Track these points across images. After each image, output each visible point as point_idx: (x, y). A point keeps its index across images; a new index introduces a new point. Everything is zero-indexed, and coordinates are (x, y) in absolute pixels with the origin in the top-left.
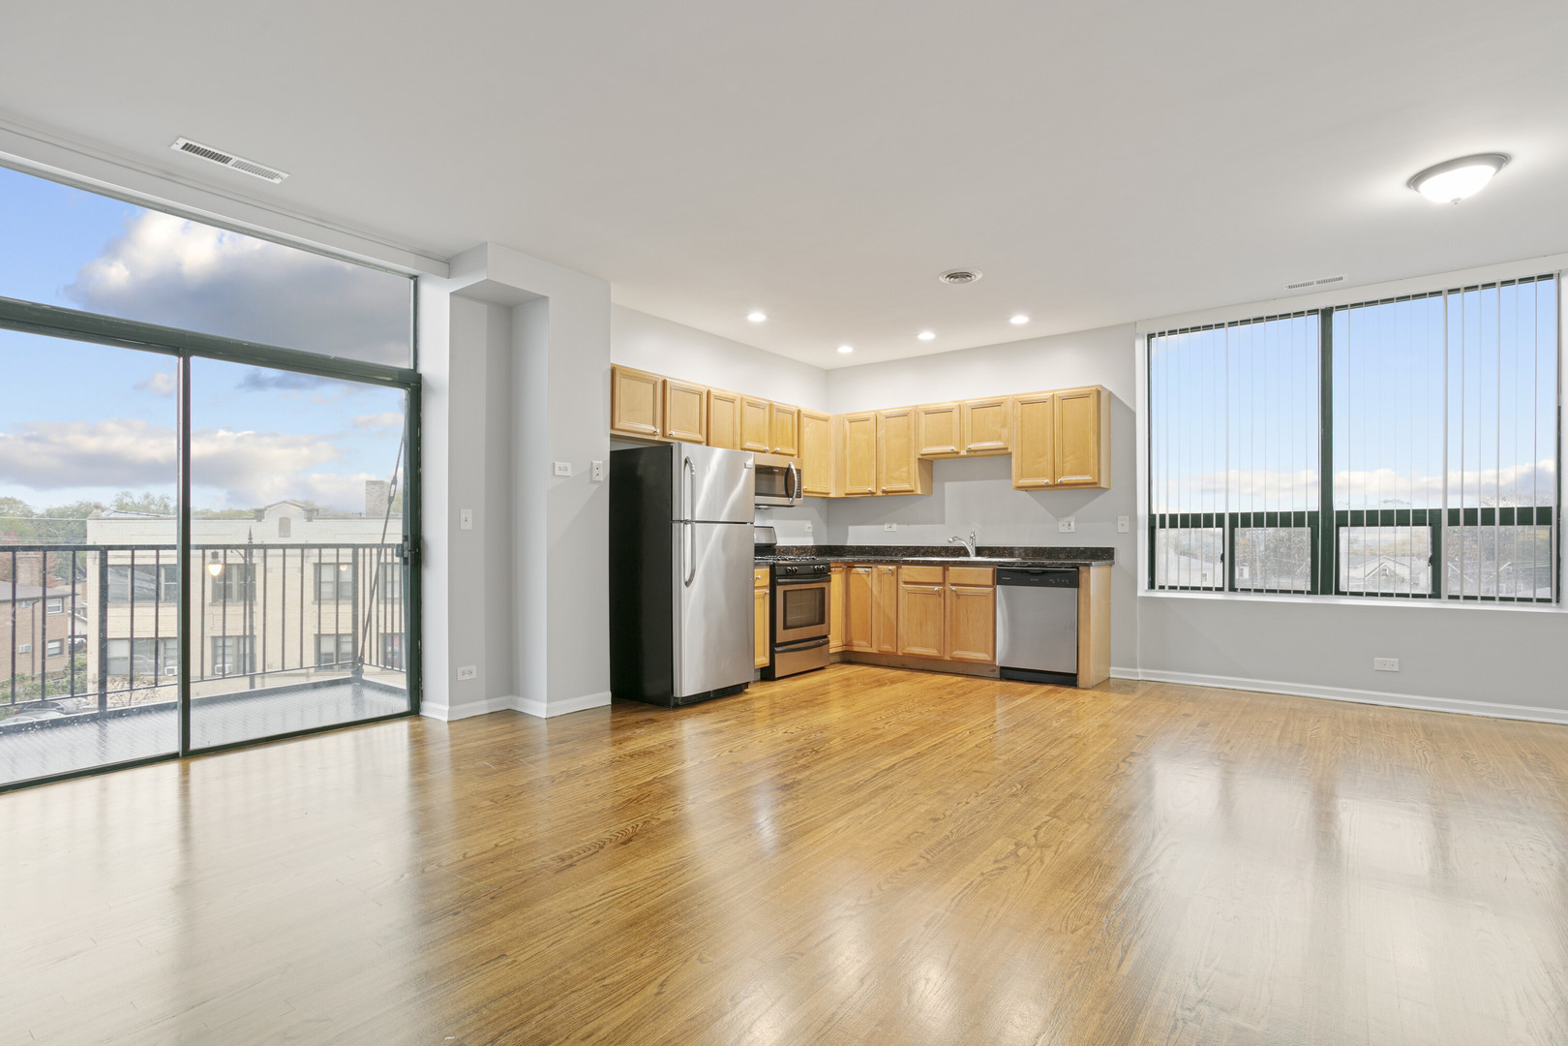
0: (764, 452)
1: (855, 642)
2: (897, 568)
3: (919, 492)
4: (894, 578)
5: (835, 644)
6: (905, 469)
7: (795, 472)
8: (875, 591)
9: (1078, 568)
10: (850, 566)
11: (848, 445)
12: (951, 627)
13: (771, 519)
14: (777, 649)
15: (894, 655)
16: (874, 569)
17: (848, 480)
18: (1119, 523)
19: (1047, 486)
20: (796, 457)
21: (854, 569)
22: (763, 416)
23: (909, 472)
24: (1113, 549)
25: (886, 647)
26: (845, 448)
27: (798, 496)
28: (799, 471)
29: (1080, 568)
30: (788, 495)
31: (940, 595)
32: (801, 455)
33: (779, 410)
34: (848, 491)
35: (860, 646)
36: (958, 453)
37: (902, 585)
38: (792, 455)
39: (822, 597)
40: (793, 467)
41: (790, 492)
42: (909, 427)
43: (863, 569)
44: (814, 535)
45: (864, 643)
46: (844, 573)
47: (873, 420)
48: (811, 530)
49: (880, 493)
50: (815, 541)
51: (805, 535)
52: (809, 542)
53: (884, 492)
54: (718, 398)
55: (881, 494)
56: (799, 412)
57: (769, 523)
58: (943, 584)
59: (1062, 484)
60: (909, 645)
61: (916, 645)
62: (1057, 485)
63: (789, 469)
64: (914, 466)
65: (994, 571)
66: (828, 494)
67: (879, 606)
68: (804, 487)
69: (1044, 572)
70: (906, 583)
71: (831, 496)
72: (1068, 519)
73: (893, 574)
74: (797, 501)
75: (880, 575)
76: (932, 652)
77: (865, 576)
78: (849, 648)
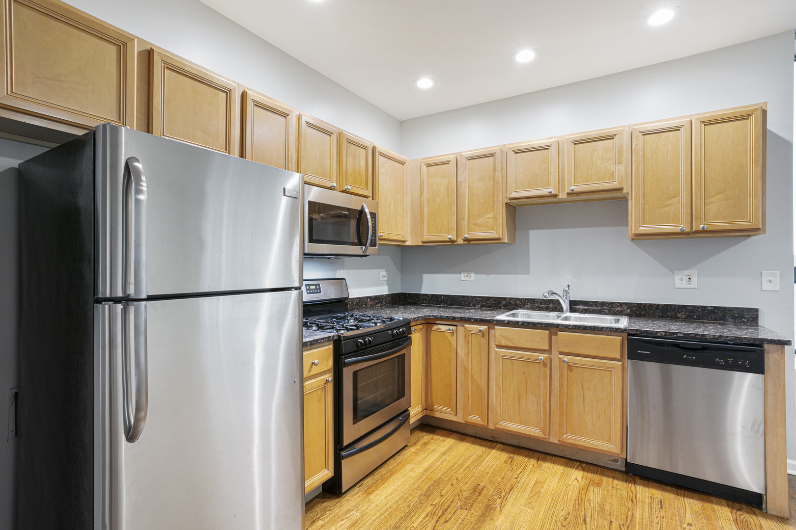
0: (331, 188)
1: (436, 407)
2: (489, 328)
3: (506, 241)
4: (484, 341)
5: (415, 413)
6: (491, 215)
7: (369, 216)
8: (461, 353)
9: (761, 346)
10: (429, 322)
11: (425, 191)
12: (561, 405)
13: (343, 269)
14: (343, 453)
15: (485, 428)
16: (460, 328)
17: (425, 227)
18: (765, 279)
19: (682, 233)
20: (370, 199)
21: (436, 327)
22: (328, 144)
23: (495, 218)
24: (756, 310)
25: (475, 419)
26: (422, 194)
27: (373, 244)
28: (373, 215)
29: (766, 346)
30: (361, 242)
31: (545, 365)
32: (376, 197)
33: (350, 142)
34: (425, 239)
35: (443, 412)
36: (555, 196)
37: (494, 349)
38: (366, 197)
39: (401, 366)
40: (367, 211)
41: (363, 240)
42: (495, 169)
43: (447, 327)
44: (389, 283)
45: (449, 410)
46: (424, 330)
47: (453, 163)
48: (385, 279)
49: (460, 241)
50: (389, 290)
51: (380, 284)
52: (384, 290)
53: (466, 240)
54: (258, 105)
55: (462, 242)
56: (374, 149)
57: (339, 274)
58: (549, 351)
59: (704, 231)
60: (503, 420)
61: (511, 420)
62: (697, 232)
63: (361, 212)
64: (502, 212)
65: (622, 341)
66: (404, 242)
67: (465, 369)
68: (379, 234)
69: (704, 348)
70: (499, 346)
71: (407, 244)
72: (688, 272)
73: (483, 335)
74: (371, 250)
75: (468, 335)
76: (533, 431)
77: (449, 335)
78: (429, 413)
